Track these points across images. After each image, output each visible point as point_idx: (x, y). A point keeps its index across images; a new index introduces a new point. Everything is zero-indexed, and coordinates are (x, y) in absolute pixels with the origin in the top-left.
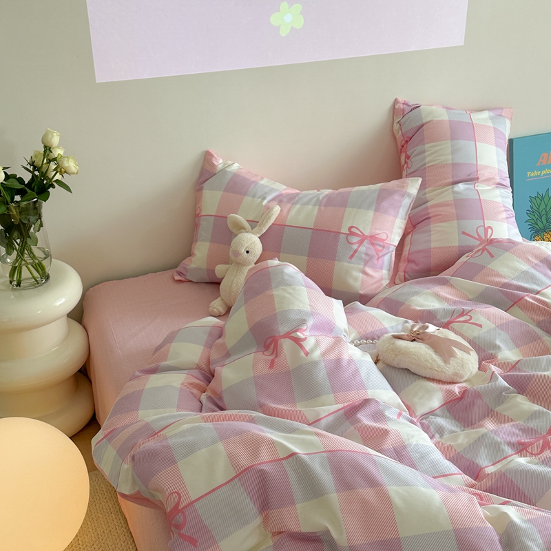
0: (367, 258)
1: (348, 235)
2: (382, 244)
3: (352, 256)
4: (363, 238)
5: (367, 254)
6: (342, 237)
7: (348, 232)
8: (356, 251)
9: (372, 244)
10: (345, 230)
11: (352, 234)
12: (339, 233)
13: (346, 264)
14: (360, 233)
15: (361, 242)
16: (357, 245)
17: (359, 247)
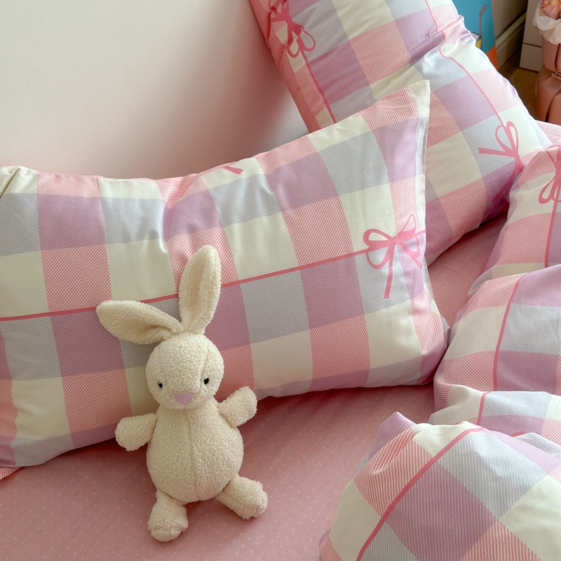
0: (410, 281)
1: (366, 251)
2: (414, 239)
3: (388, 289)
4: (391, 242)
5: (407, 274)
6: (360, 260)
7: (367, 247)
8: (390, 278)
9: (405, 248)
10: (359, 245)
11: (373, 246)
12: (351, 255)
13: (384, 310)
14: (384, 239)
15: (390, 255)
16: (388, 264)
17: (391, 265)
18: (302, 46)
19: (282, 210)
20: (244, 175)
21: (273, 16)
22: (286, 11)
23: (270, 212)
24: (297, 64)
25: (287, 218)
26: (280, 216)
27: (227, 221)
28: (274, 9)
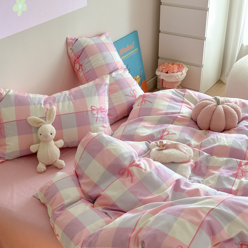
0: (102, 119)
1: (91, 111)
2: (104, 111)
3: (97, 120)
4: (98, 110)
5: (102, 118)
6: (90, 112)
7: (91, 110)
8: (97, 118)
9: (102, 112)
10: (89, 109)
11: (93, 110)
12: (87, 111)
13: (95, 125)
14: (96, 108)
15: (97, 113)
16: (97, 114)
17: (97, 115)
18: (82, 70)
19: (72, 100)
20: (63, 94)
21: (75, 62)
22: (78, 61)
23: (69, 101)
24: (81, 74)
25: (72, 102)
26: (71, 102)
27: (58, 102)
28: (75, 61)
